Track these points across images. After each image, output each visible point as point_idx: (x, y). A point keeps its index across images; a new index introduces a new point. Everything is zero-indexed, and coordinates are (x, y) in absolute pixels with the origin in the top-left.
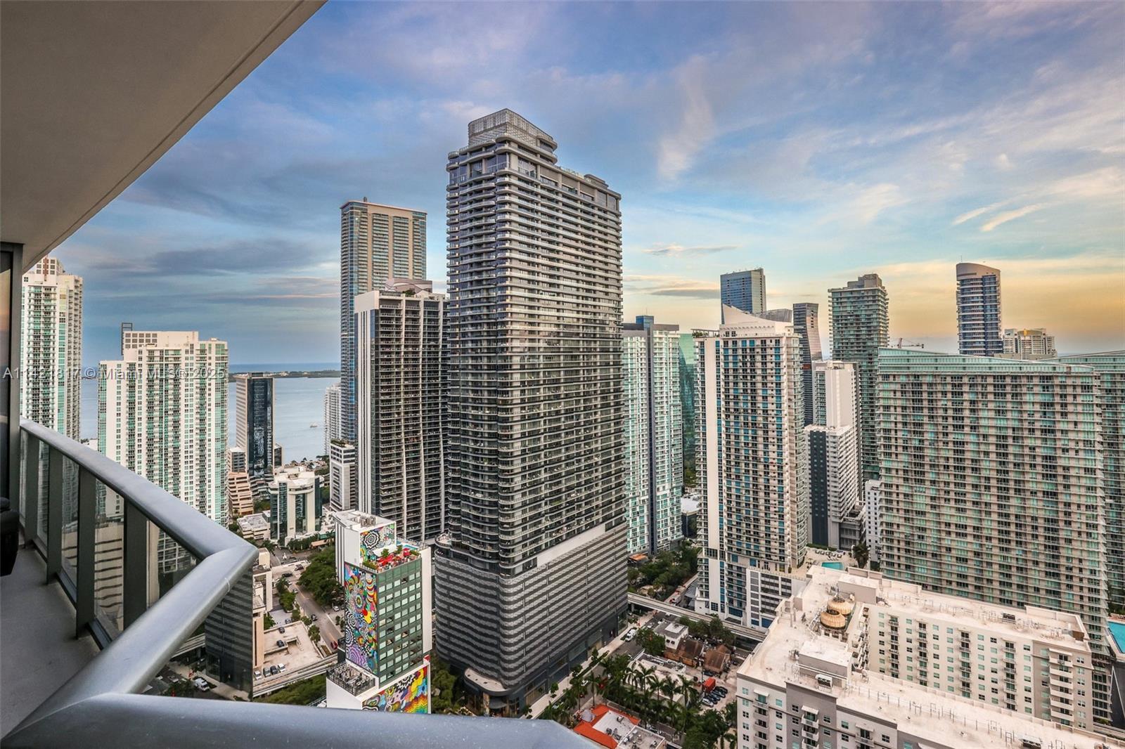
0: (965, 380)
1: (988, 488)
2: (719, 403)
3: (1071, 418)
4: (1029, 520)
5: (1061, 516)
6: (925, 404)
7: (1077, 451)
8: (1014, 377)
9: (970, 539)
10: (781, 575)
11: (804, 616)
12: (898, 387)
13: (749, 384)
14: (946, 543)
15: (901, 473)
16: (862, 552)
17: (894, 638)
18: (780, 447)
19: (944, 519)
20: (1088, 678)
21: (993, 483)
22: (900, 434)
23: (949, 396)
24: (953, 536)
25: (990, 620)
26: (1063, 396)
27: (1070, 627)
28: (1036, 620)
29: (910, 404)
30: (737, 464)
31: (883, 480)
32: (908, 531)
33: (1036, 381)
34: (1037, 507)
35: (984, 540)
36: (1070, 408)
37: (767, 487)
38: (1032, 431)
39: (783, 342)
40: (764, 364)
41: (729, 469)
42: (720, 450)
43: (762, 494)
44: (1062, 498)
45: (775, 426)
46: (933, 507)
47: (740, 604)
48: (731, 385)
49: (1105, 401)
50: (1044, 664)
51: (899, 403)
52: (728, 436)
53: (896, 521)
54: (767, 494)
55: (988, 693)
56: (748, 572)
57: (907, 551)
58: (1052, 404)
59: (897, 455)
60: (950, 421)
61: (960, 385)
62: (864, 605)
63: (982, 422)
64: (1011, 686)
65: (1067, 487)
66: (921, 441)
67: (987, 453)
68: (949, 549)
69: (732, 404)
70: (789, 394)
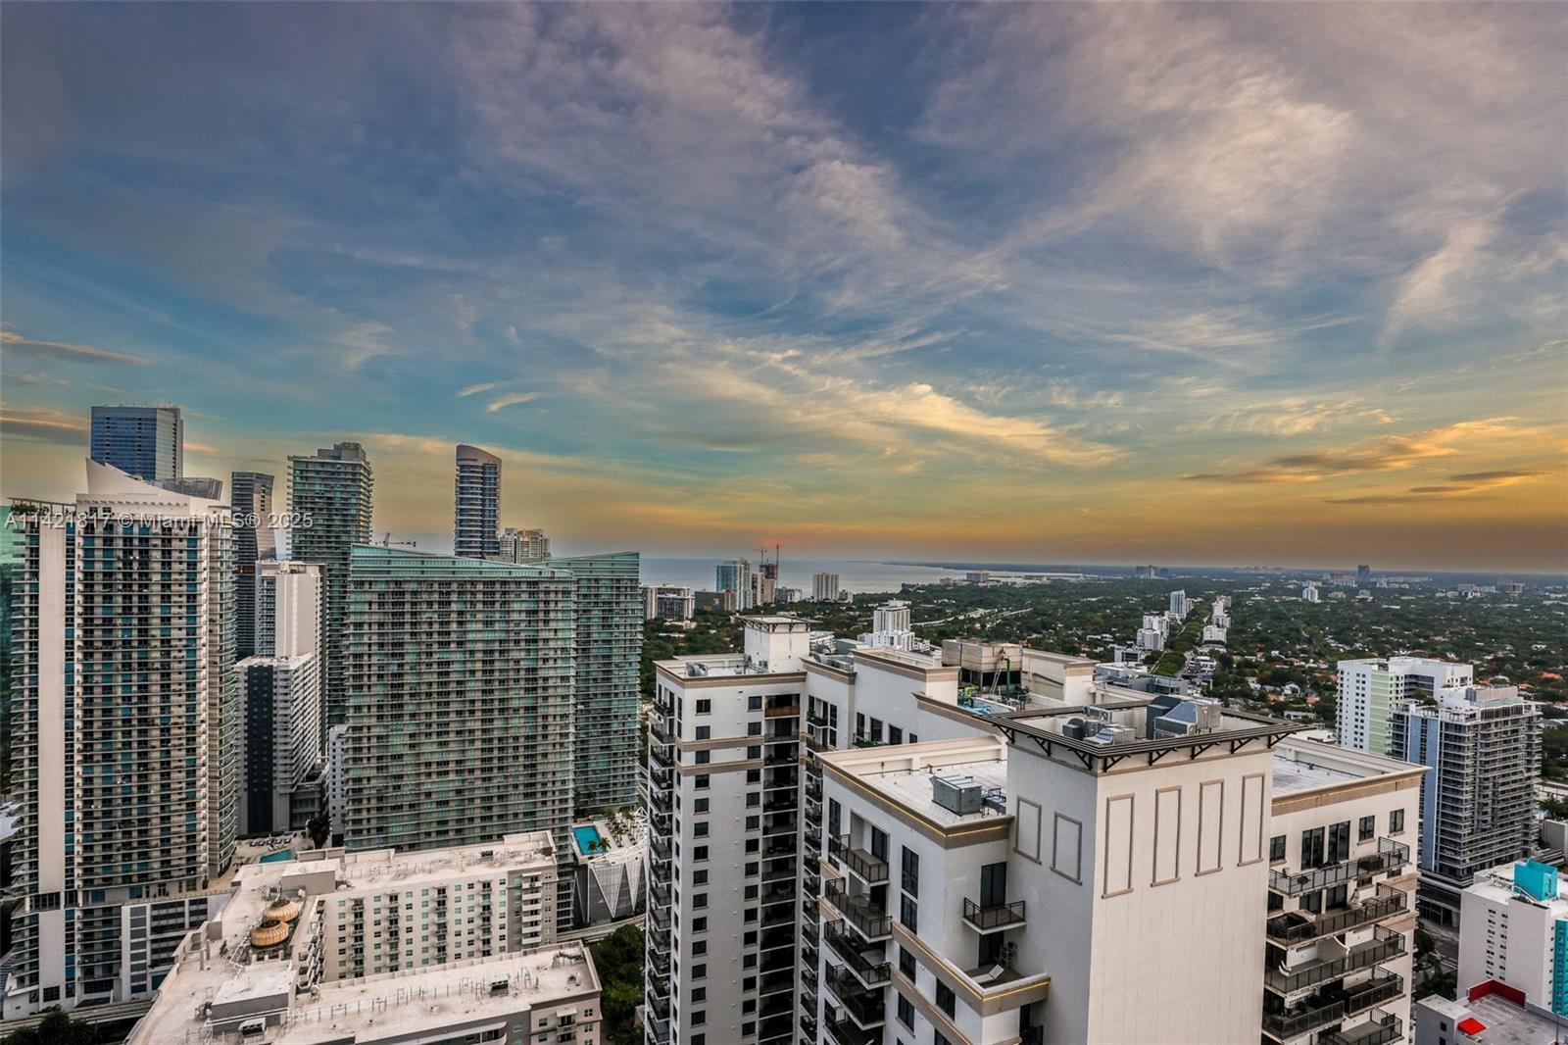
0: (454, 587)
1: (472, 712)
2: (69, 633)
3: (553, 625)
4: (511, 740)
5: (540, 731)
6: (408, 618)
7: (555, 660)
8: (504, 583)
9: (452, 776)
10: (187, 897)
11: (225, 945)
12: (375, 598)
13: (135, 599)
14: (424, 788)
15: (374, 710)
16: (321, 826)
17: (359, 927)
18: (191, 696)
19: (424, 759)
20: (553, 891)
21: (478, 705)
22: (374, 660)
23: (436, 606)
24: (434, 777)
25: (469, 865)
26: (547, 602)
27: (541, 845)
28: (512, 849)
29: (389, 619)
30: (107, 735)
31: (351, 723)
32: (380, 783)
33: (524, 587)
34: (518, 725)
35: (466, 774)
36: (552, 615)
37: (165, 764)
38: (517, 642)
39: (203, 530)
40: (166, 564)
41: (87, 747)
42: (69, 716)
43: (155, 777)
44: (541, 711)
45: (184, 665)
46: (412, 746)
47: (108, 969)
48: (98, 600)
49: (581, 607)
50: (517, 893)
51: (375, 618)
52: (88, 690)
53: (367, 773)
54: (165, 775)
55: (465, 949)
56: (126, 911)
57: (379, 809)
58: (536, 612)
59: (369, 687)
60: (436, 637)
61: (448, 593)
62: (318, 898)
63: (470, 636)
64: (487, 931)
65: (545, 698)
66: (401, 665)
67: (473, 672)
68: (429, 794)
69: (98, 633)
70: (211, 612)
